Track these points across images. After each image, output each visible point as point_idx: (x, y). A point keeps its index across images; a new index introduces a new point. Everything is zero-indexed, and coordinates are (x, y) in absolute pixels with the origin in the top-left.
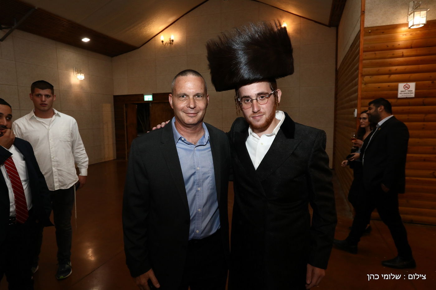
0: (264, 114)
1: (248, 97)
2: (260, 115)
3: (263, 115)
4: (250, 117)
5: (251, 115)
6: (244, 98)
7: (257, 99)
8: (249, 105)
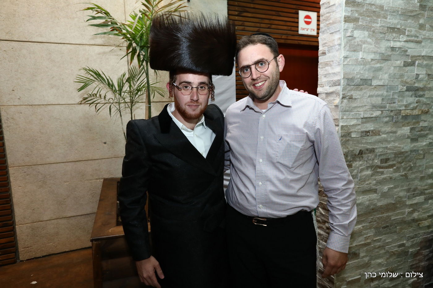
0: (201, 104)
1: (189, 83)
2: (197, 104)
3: (199, 105)
4: (185, 104)
5: (188, 102)
6: (184, 83)
7: (197, 88)
8: (188, 92)
